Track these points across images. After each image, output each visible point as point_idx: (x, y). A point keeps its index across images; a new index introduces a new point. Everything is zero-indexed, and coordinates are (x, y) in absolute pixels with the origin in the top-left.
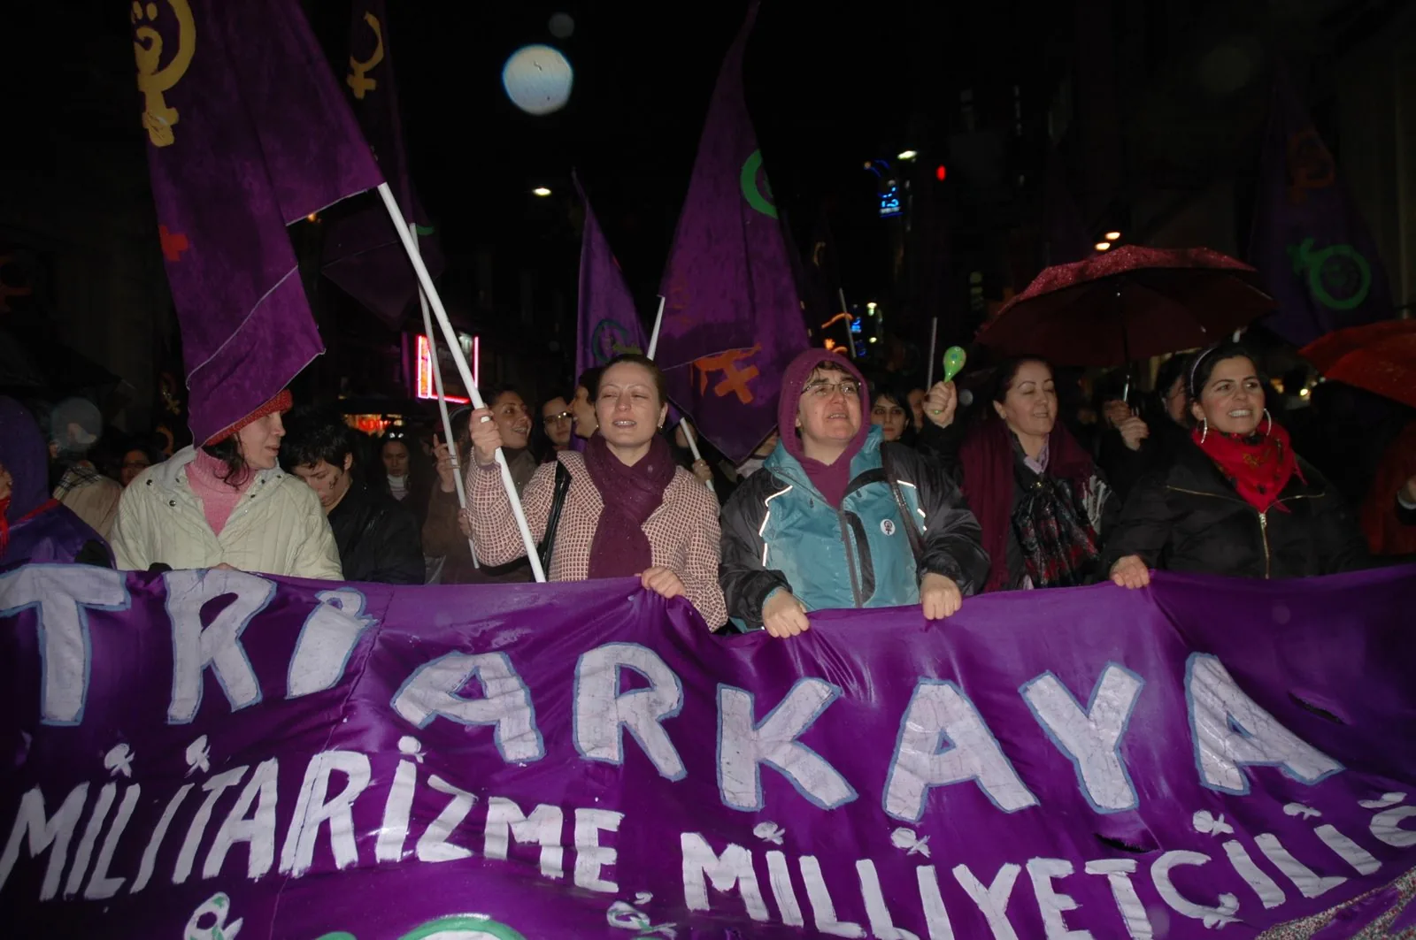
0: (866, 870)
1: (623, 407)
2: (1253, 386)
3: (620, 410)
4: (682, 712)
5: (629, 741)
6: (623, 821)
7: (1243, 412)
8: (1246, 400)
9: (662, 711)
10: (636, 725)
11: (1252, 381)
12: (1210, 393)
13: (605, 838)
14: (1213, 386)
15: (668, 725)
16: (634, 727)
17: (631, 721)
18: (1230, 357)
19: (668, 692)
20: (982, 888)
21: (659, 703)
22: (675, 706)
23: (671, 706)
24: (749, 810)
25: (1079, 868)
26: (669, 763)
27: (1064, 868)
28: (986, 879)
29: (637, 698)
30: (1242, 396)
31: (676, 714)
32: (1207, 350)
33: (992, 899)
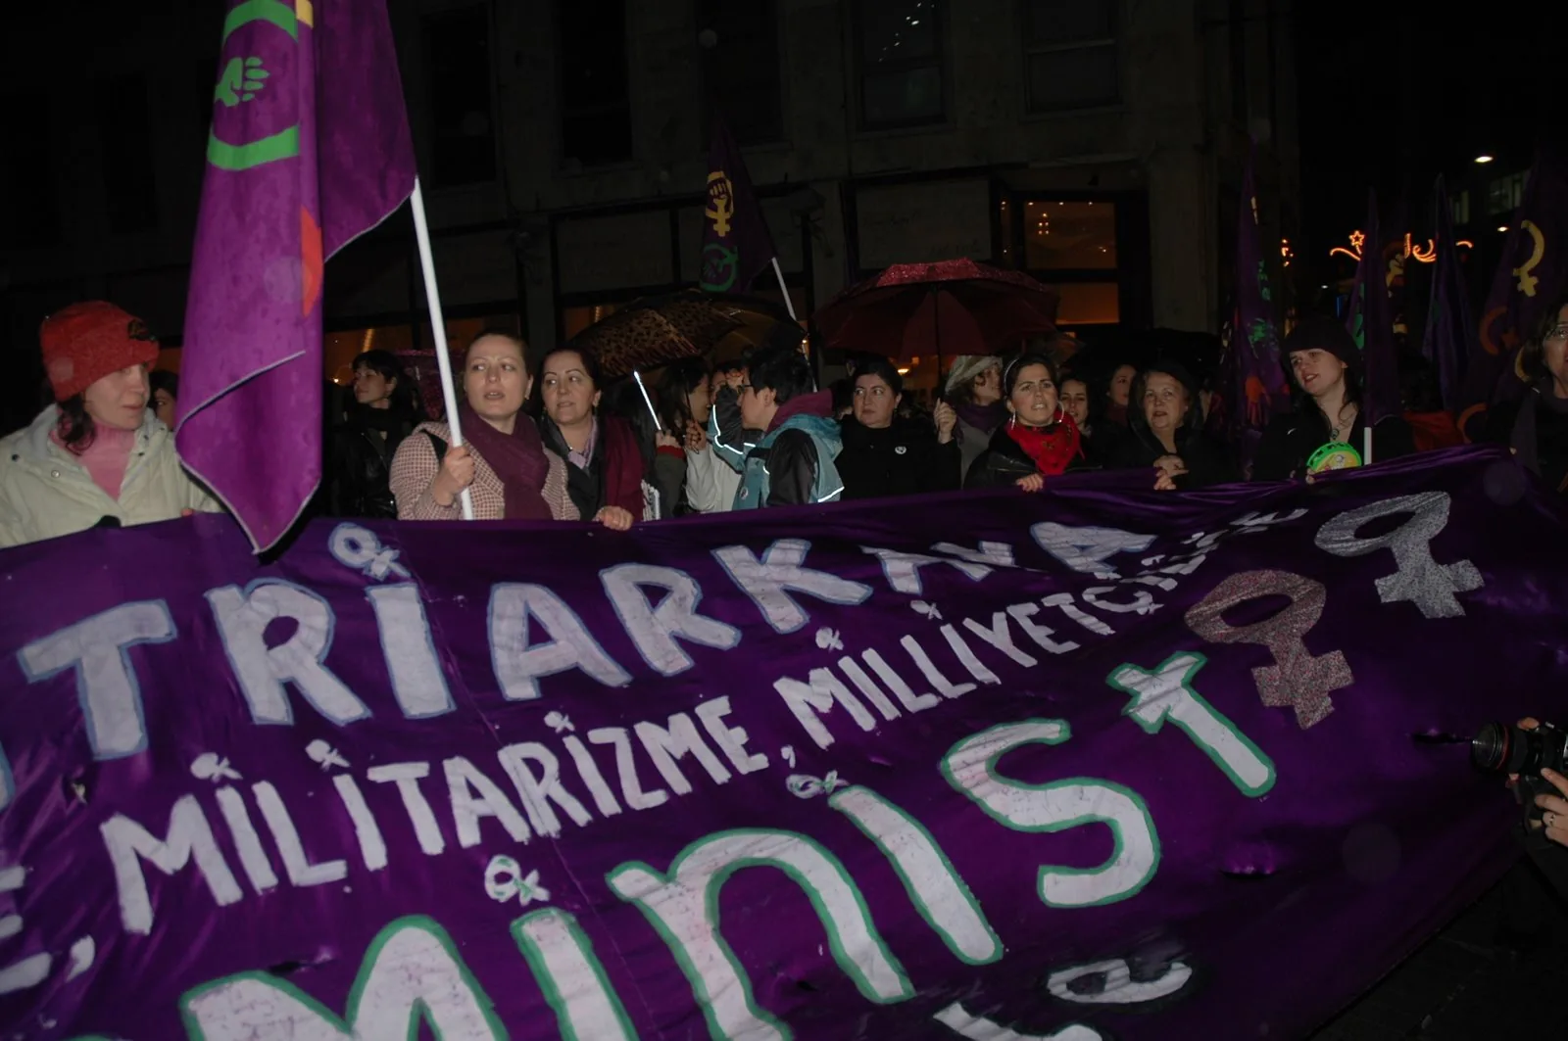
0: (909, 643)
1: (493, 378)
2: (1047, 386)
3: (490, 381)
4: (703, 592)
5: (686, 644)
6: (730, 701)
7: (1041, 406)
8: (1042, 396)
9: (691, 601)
10: (681, 629)
11: (1047, 382)
12: (1018, 393)
13: (729, 721)
14: (1020, 385)
15: (702, 609)
16: (681, 632)
17: (677, 628)
18: (1030, 364)
19: (684, 586)
20: (988, 631)
21: (683, 599)
22: (695, 591)
23: (692, 592)
24: (802, 626)
25: (1040, 605)
26: (722, 635)
27: (1033, 608)
28: (989, 625)
29: (667, 606)
30: (1039, 394)
31: (700, 596)
32: (1013, 359)
33: (998, 635)
